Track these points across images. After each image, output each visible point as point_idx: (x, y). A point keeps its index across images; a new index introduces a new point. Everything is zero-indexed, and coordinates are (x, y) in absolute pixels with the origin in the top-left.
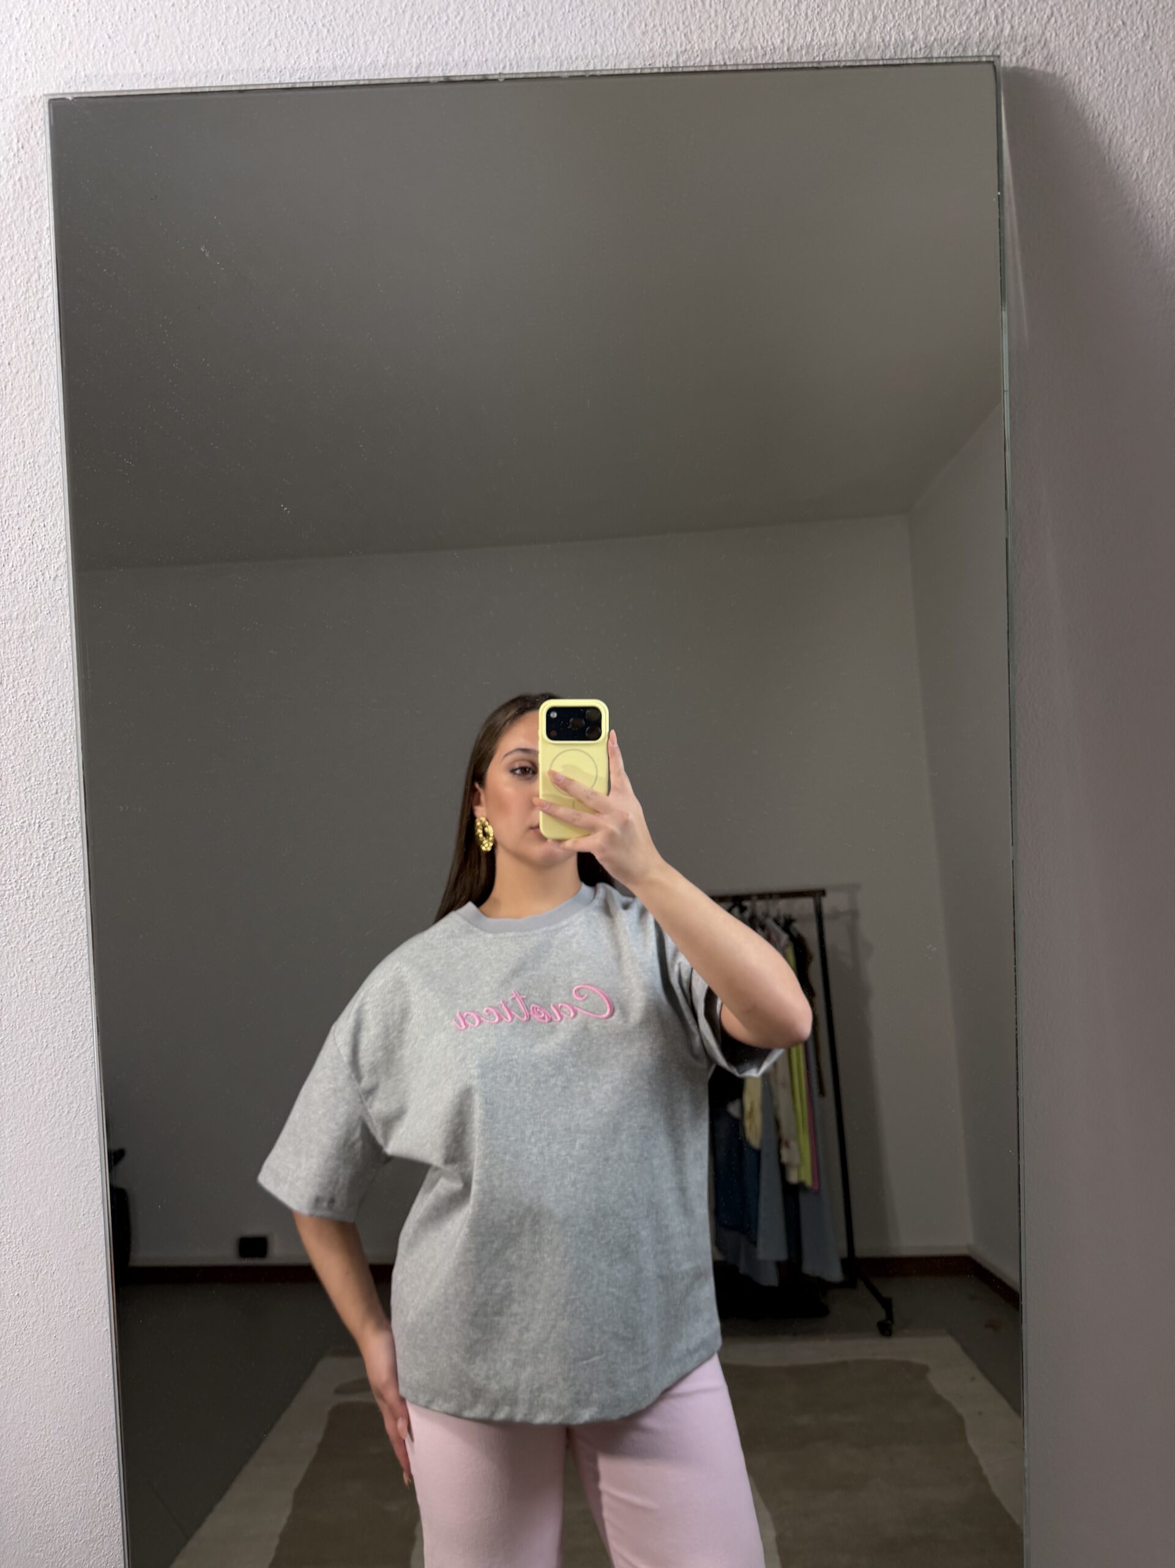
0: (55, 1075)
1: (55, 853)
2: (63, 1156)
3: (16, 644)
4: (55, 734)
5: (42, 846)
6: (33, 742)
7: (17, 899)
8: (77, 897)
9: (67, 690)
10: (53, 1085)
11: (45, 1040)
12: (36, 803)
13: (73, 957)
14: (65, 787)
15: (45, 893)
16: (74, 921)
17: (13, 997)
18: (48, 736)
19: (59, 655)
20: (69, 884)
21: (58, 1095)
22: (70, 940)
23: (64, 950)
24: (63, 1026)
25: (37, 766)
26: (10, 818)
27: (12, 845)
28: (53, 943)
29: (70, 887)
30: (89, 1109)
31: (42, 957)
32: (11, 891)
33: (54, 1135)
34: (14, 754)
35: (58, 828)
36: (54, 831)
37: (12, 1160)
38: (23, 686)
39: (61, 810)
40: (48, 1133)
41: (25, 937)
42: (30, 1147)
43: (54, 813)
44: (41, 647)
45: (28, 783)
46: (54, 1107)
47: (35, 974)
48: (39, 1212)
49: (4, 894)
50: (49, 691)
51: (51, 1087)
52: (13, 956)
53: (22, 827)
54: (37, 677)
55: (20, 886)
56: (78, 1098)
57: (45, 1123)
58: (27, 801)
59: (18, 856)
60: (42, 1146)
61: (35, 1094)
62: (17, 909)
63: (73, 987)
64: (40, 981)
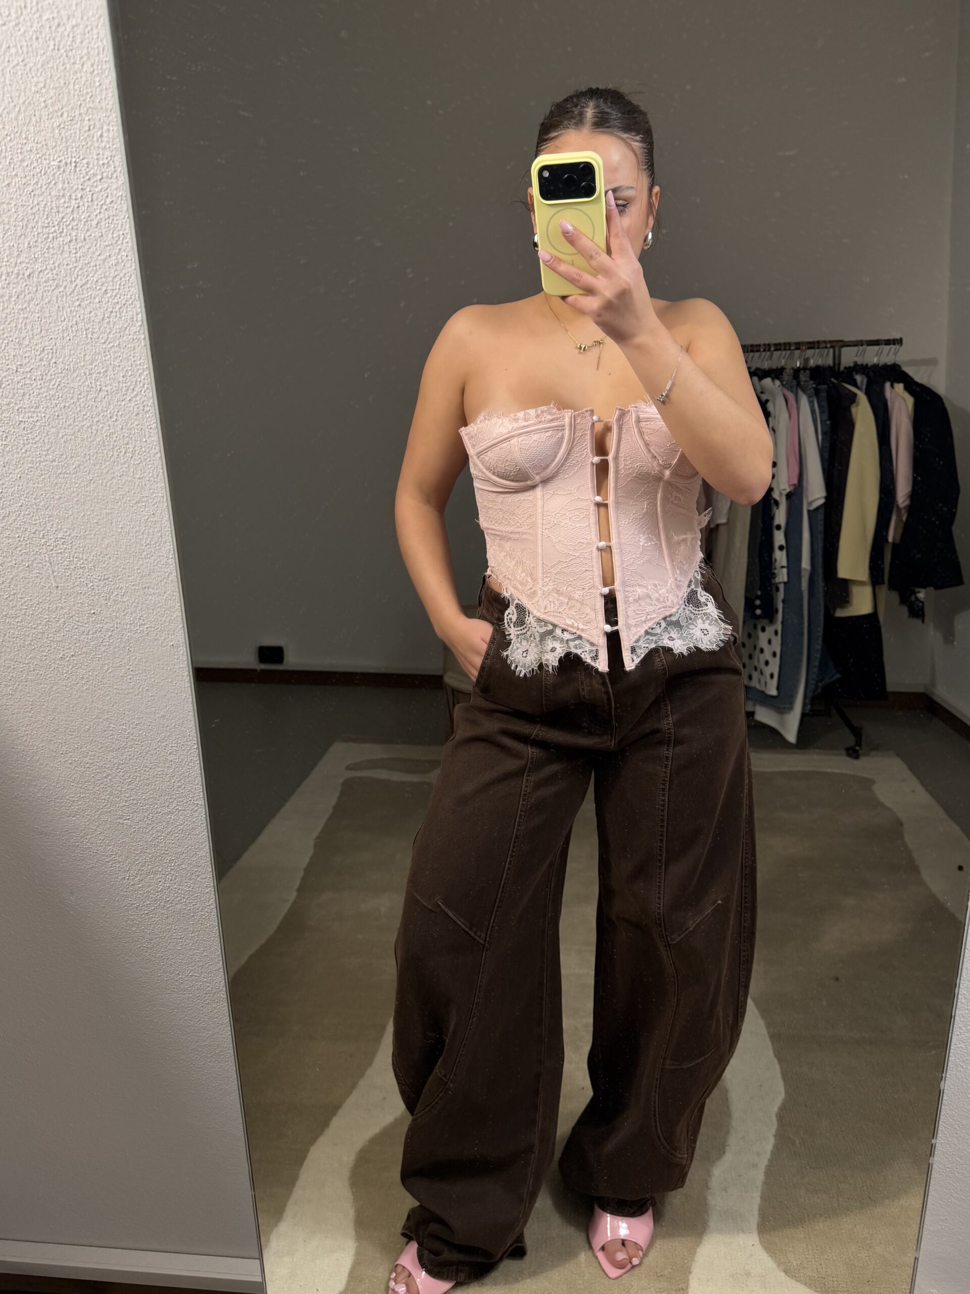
0: (111, 417)
1: (93, 194)
2: (125, 493)
4: (83, 65)
5: (80, 187)
7: (61, 243)
8: (117, 241)
9: (90, 14)
10: (109, 426)
11: (98, 383)
12: (71, 141)
13: (118, 302)
14: (98, 126)
15: (86, 237)
16: (115, 265)
17: (65, 341)
18: (77, 67)
20: (108, 227)
21: (115, 436)
22: (113, 285)
23: (109, 295)
24: (114, 371)
25: (68, 100)
26: (47, 157)
27: (52, 185)
28: (98, 288)
29: (109, 230)
30: (143, 449)
31: (89, 301)
32: (55, 234)
33: (114, 473)
34: (44, 87)
35: (94, 168)
36: (89, 171)
37: (78, 494)
39: (95, 148)
40: (109, 470)
41: (71, 281)
42: (94, 482)
43: (88, 151)
45: (61, 119)
46: (112, 447)
47: (84, 319)
48: (106, 542)
49: (48, 237)
50: (73, 15)
51: (108, 428)
53: (59, 167)
55: (63, 229)
56: (133, 439)
58: (62, 139)
59: (58, 198)
60: (104, 483)
61: (93, 434)
62: (62, 253)
63: (120, 332)
64: (89, 326)
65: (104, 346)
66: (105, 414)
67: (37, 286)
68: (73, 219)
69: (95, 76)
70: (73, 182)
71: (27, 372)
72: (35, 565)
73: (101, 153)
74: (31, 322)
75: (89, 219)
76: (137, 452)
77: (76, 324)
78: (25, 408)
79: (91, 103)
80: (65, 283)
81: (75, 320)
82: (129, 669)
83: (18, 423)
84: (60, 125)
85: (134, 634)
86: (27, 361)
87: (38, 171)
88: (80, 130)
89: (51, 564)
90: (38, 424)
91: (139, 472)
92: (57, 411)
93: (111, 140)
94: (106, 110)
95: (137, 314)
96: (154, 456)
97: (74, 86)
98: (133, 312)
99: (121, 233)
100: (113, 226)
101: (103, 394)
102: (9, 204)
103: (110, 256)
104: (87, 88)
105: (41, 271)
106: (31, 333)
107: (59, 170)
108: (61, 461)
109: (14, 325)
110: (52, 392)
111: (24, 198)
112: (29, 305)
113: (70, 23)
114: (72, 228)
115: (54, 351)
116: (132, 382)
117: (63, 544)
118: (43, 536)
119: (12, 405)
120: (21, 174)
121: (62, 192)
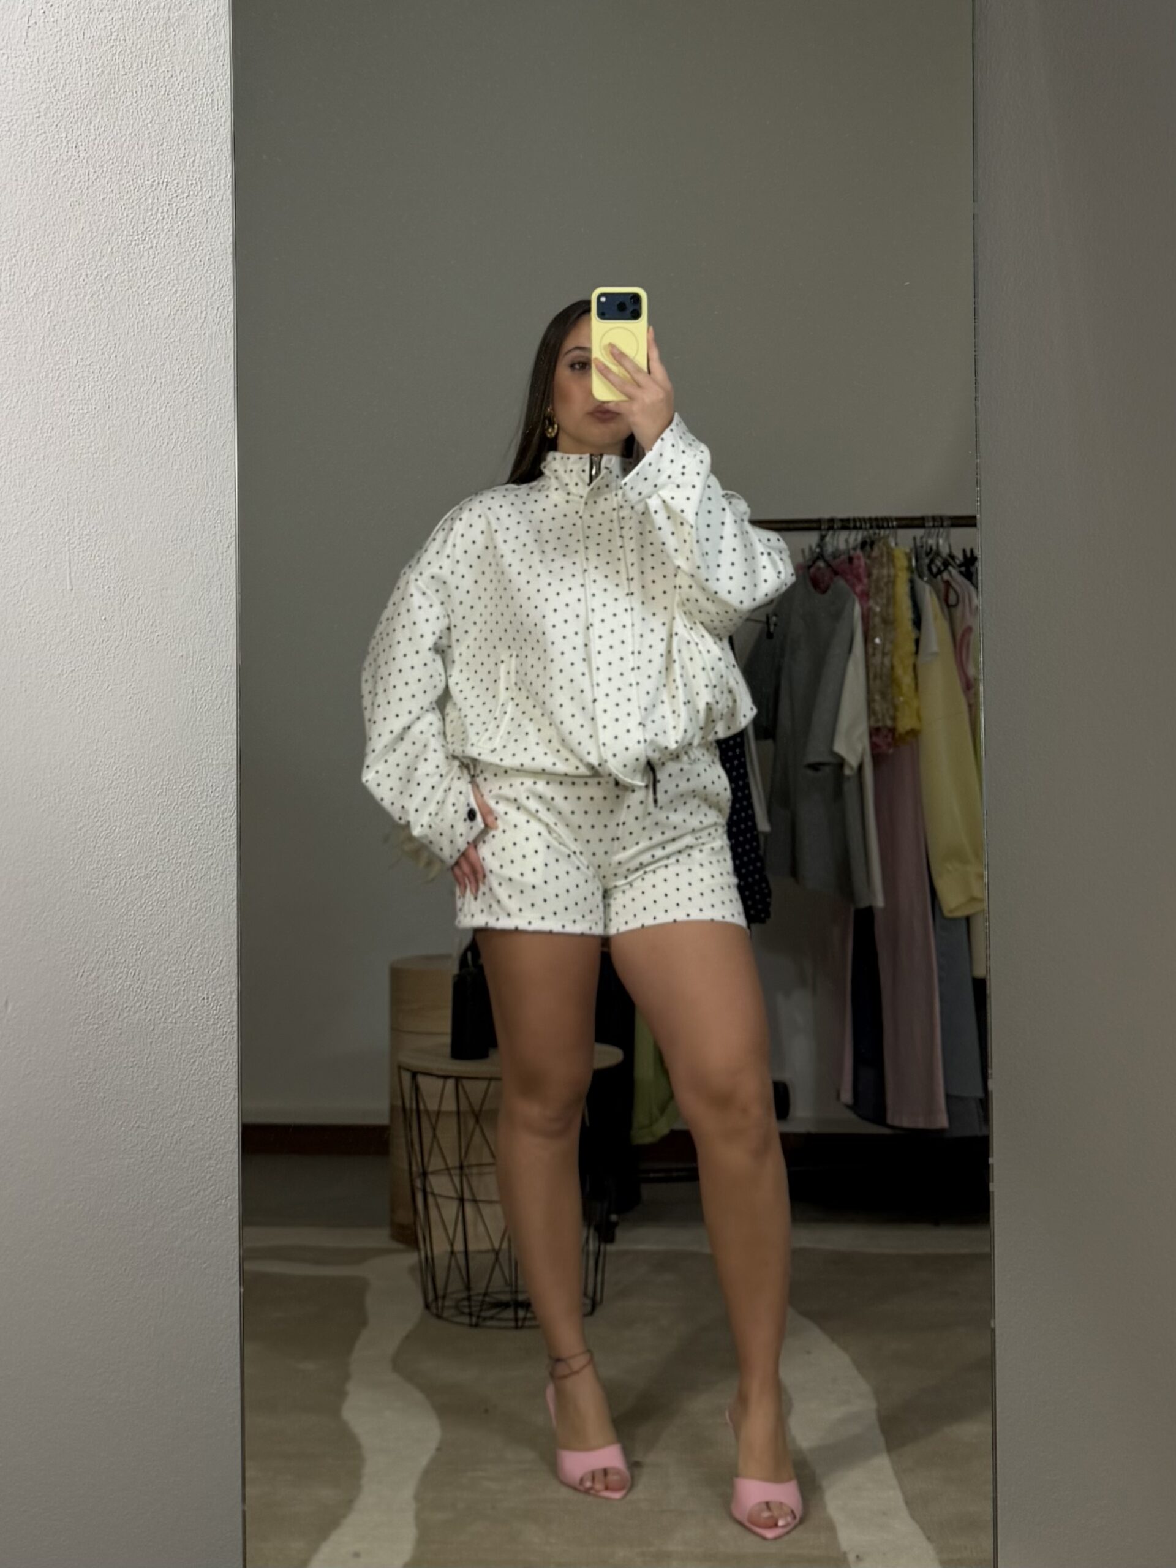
0: (160, 409)
3: (161, 29)
5: (167, 202)
6: (168, 113)
7: (142, 249)
8: (193, 249)
9: (200, 69)
10: (157, 417)
11: (154, 376)
13: (185, 302)
15: (166, 244)
18: (181, 108)
19: (196, 40)
21: (161, 426)
23: (178, 295)
24: (170, 364)
26: (143, 177)
27: (142, 200)
28: (169, 288)
30: (186, 440)
31: (158, 300)
32: (137, 242)
33: (153, 464)
34: (151, 122)
36: (179, 189)
37: (113, 488)
38: (164, 65)
39: (187, 171)
40: (147, 463)
41: (145, 283)
43: (181, 173)
44: (181, 32)
45: (160, 147)
46: (155, 438)
47: (150, 316)
48: (132, 537)
49: (131, 244)
51: (155, 420)
52: (133, 300)
53: (152, 186)
54: (175, 58)
56: (178, 430)
57: (147, 452)
59: (146, 211)
60: (141, 476)
62: (141, 258)
63: (182, 328)
64: (155, 322)
65: (165, 341)
67: (112, 287)
68: (157, 229)
70: (163, 198)
72: (53, 566)
77: (143, 321)
78: (78, 400)
79: (189, 136)
80: (139, 284)
81: (142, 316)
82: (131, 686)
83: (67, 415)
84: (159, 152)
85: (144, 643)
86: (89, 355)
87: (132, 188)
89: (70, 563)
90: (88, 415)
91: (178, 463)
94: (202, 141)
95: (201, 312)
96: (196, 446)
97: (177, 121)
98: (198, 309)
99: (198, 241)
100: (191, 235)
101: (155, 387)
102: (101, 215)
103: (185, 261)
106: (97, 329)
107: (151, 188)
110: (109, 384)
111: (116, 211)
114: (154, 237)
115: (117, 345)
117: (87, 541)
118: (69, 532)
120: (116, 191)
121: (151, 207)
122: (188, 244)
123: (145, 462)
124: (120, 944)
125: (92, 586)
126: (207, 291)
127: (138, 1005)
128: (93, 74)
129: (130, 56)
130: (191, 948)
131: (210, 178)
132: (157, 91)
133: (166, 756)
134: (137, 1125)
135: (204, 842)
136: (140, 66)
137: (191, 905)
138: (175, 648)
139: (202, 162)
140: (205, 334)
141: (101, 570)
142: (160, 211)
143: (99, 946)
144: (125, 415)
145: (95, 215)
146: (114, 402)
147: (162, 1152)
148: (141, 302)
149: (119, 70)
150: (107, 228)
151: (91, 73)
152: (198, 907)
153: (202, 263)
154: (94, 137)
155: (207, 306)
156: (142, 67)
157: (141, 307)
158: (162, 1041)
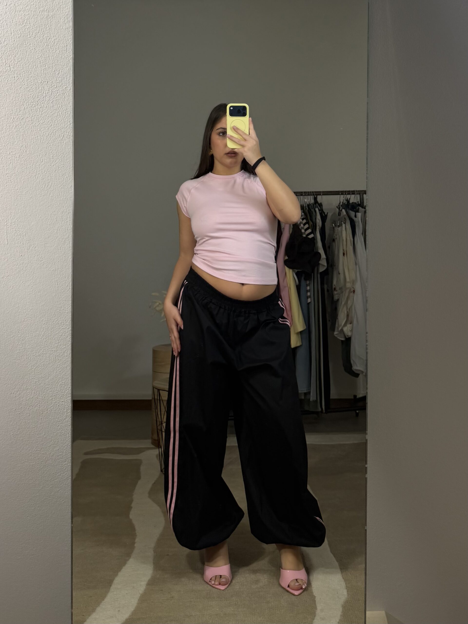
0: (44, 172)
1: (52, 92)
3: (45, 19)
5: (48, 89)
6: (48, 54)
7: (37, 108)
9: (61, 36)
10: (43, 175)
11: (42, 159)
12: (47, 74)
13: (55, 129)
14: (58, 70)
15: (47, 106)
17: (32, 143)
18: (54, 51)
19: (60, 24)
21: (44, 179)
23: (52, 127)
24: (49, 154)
26: (37, 79)
27: (37, 88)
30: (55, 185)
31: (44, 129)
32: (35, 105)
33: (41, 194)
34: (41, 57)
35: (54, 83)
37: (25, 203)
39: (55, 77)
40: (39, 194)
41: (38, 122)
42: (32, 198)
43: (53, 78)
44: (54, 21)
45: (45, 67)
46: (42, 184)
47: (41, 135)
48: (33, 223)
49: (32, 106)
50: (55, 36)
51: (42, 176)
52: (33, 128)
53: (41, 83)
56: (52, 180)
58: (44, 74)
59: (39, 93)
64: (42, 137)
65: (47, 145)
66: (42, 171)
67: (24, 123)
68: (43, 100)
69: (60, 55)
70: (46, 88)
71: (13, 155)
73: (58, 79)
74: (19, 136)
75: (49, 100)
76: (52, 186)
77: (37, 137)
79: (57, 63)
80: (36, 122)
81: (37, 135)
82: (32, 282)
84: (44, 69)
85: (37, 265)
86: (14, 150)
87: (33, 83)
88: (51, 71)
89: (7, 233)
90: (14, 174)
91: (52, 194)
92: (23, 169)
93: (62, 75)
94: (62, 65)
95: (62, 134)
96: (59, 187)
97: (52, 57)
98: (60, 133)
99: (61, 105)
101: (42, 163)
102: (20, 94)
104: (56, 58)
105: (27, 117)
106: (18, 140)
108: (21, 190)
109: (12, 137)
110: (23, 162)
111: (26, 92)
112: (20, 130)
113: (54, 38)
114: (42, 103)
115: (26, 147)
116: (55, 159)
117: (14, 225)
118: (6, 221)
119: (4, 167)
120: (26, 84)
121: (41, 91)
122: (56, 106)
123: (38, 194)
124: (29, 381)
125: (16, 243)
126: (64, 125)
127: (36, 404)
128: (16, 37)
129: (32, 30)
130: (57, 383)
131: (65, 80)
132: (44, 45)
133: (47, 309)
134: (36, 450)
135: (62, 342)
136: (36, 34)
137: (57, 366)
138: (50, 267)
139: (62, 73)
140: (63, 142)
141: (19, 236)
142: (45, 93)
143: (20, 382)
144: (30, 175)
145: (17, 94)
146: (25, 169)
147: (46, 460)
148: (36, 129)
149: (27, 35)
150: (22, 99)
151: (15, 36)
152: (60, 367)
153: (62, 114)
154: (16, 62)
155: (64, 132)
156: (37, 34)
157: (37, 131)
158: (46, 418)
